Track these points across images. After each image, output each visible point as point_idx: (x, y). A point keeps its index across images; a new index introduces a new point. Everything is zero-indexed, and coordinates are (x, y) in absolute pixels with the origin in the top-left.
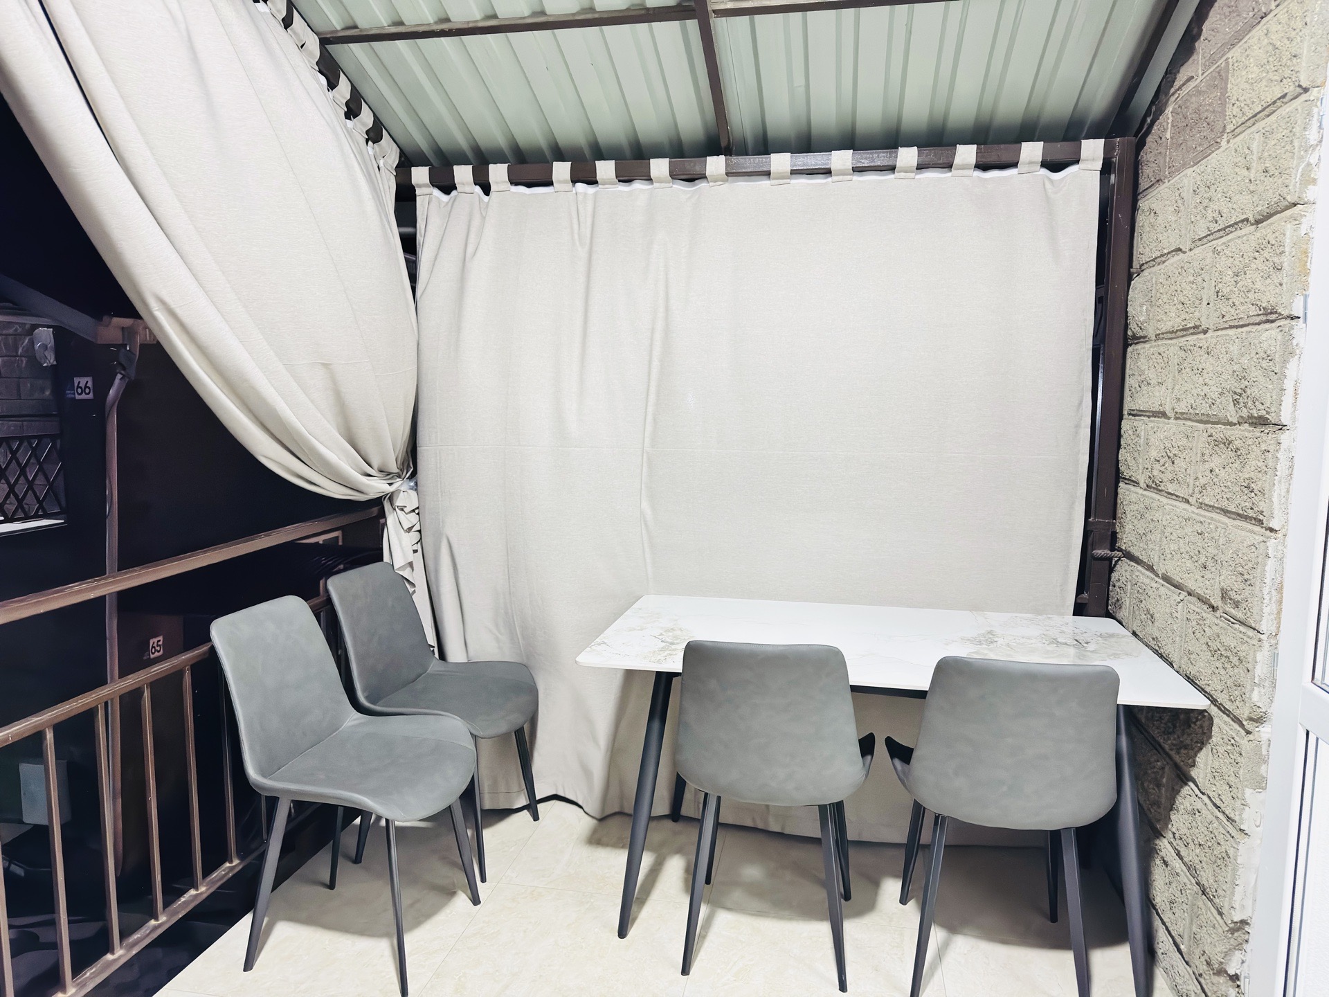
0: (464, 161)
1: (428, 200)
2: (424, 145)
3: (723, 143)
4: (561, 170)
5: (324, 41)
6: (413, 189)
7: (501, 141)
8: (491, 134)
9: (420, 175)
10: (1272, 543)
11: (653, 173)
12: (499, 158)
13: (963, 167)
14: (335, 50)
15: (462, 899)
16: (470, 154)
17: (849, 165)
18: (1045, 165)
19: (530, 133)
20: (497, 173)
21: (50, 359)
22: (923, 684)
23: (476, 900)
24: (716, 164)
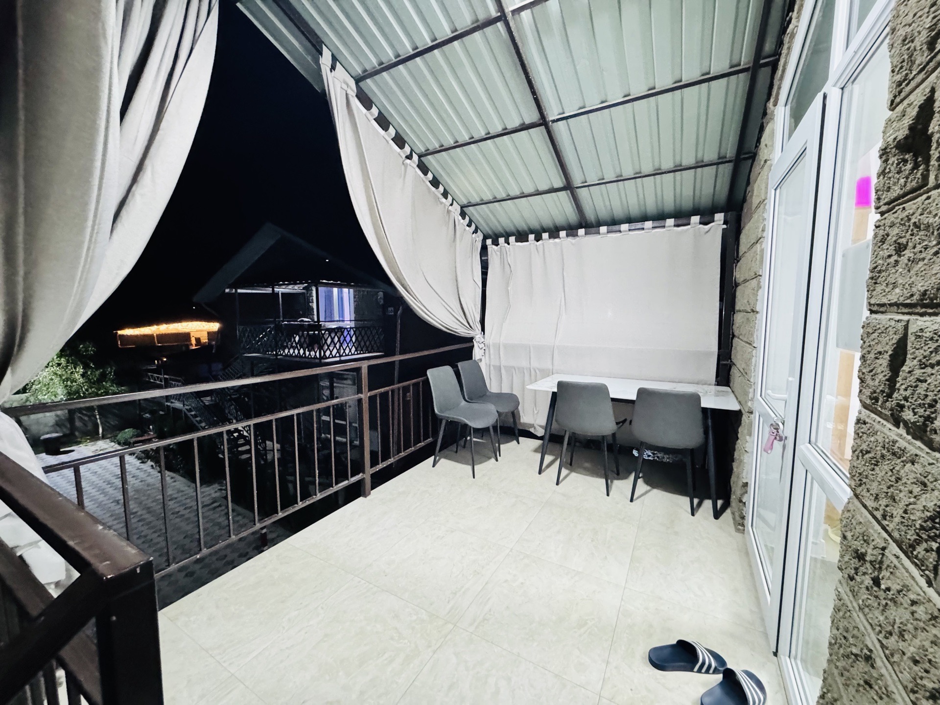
0: (502, 236)
1: (491, 248)
2: (490, 233)
3: (584, 225)
4: (532, 237)
5: (462, 207)
6: (487, 246)
7: (513, 229)
8: (510, 227)
9: (489, 242)
10: (754, 352)
11: (561, 236)
12: (512, 234)
13: (669, 226)
14: (465, 209)
15: (493, 460)
16: (504, 234)
17: (627, 229)
18: (701, 223)
19: (522, 226)
20: (512, 239)
21: (382, 302)
22: (634, 398)
23: (497, 460)
24: (581, 232)
